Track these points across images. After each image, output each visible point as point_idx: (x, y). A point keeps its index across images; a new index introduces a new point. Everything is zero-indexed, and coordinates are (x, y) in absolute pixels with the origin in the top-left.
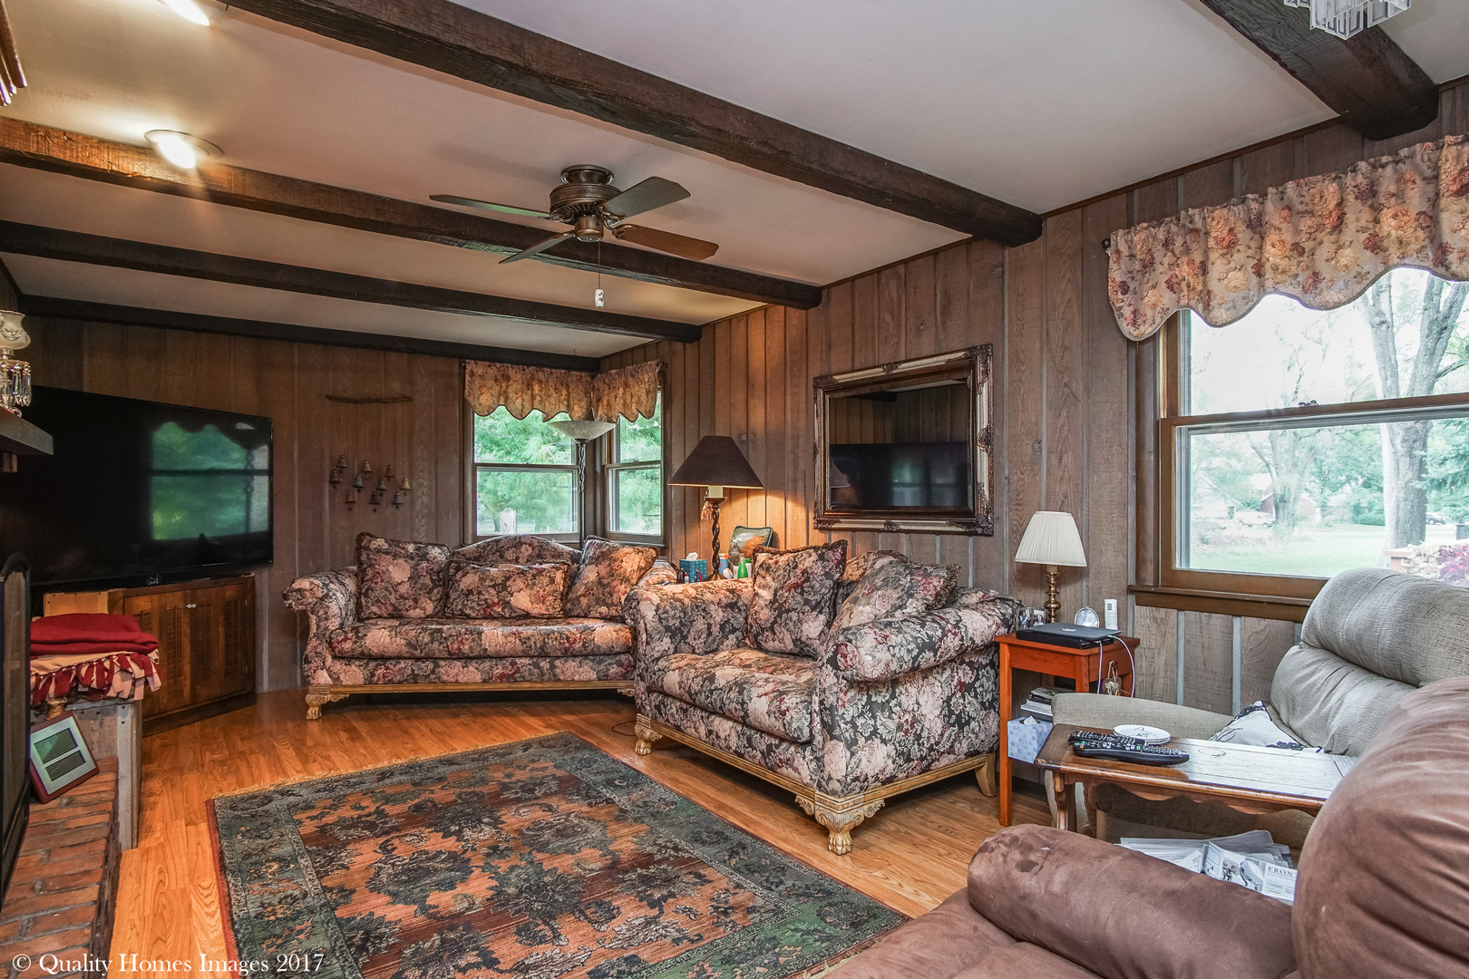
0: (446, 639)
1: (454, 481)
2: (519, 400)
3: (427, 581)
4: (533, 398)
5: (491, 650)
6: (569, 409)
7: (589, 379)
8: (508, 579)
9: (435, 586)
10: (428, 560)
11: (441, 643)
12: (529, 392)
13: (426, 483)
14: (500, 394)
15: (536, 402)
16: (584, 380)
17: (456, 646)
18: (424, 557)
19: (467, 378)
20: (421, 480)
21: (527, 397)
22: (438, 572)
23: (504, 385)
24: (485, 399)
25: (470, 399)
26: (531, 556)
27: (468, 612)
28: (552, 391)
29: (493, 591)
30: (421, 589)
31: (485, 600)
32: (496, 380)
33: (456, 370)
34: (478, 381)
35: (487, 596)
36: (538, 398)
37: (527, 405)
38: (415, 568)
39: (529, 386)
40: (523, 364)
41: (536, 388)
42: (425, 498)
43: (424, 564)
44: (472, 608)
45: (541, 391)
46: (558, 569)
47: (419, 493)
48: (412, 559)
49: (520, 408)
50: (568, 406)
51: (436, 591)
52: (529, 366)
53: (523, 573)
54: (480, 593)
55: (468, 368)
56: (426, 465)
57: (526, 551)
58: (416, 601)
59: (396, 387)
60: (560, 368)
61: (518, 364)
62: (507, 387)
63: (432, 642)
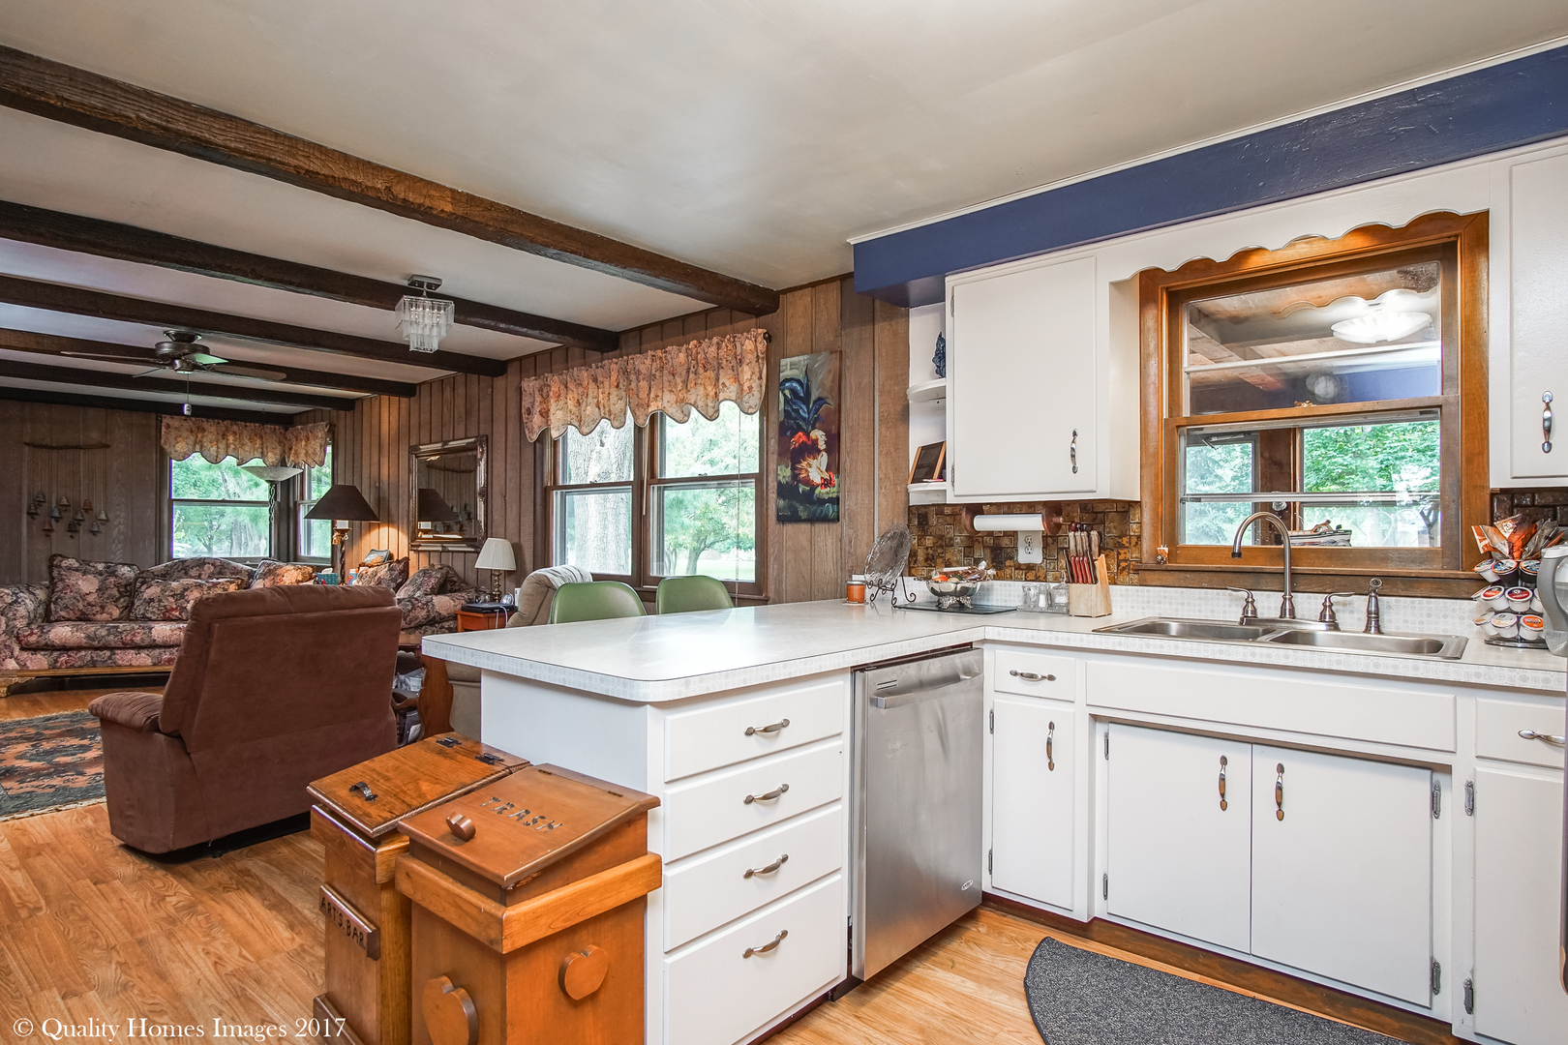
0: (121, 633)
1: (150, 513)
2: (214, 448)
3: (115, 592)
4: (228, 446)
5: (159, 640)
6: (263, 456)
7: (282, 431)
8: (186, 590)
9: (122, 596)
10: (116, 576)
11: (116, 636)
12: (224, 441)
13: (123, 514)
14: (195, 443)
15: (230, 450)
16: (278, 432)
17: (128, 638)
18: (113, 574)
19: (163, 429)
20: (118, 513)
21: (222, 446)
22: (126, 586)
23: (200, 435)
24: (181, 447)
25: (166, 447)
26: (212, 573)
27: (149, 615)
28: (246, 440)
29: (171, 600)
30: (108, 599)
31: (165, 606)
32: (191, 432)
33: (153, 422)
34: (173, 433)
35: (166, 603)
36: (232, 447)
37: (222, 451)
38: (103, 582)
39: (224, 436)
40: (219, 418)
41: (231, 439)
42: (122, 527)
43: (112, 579)
44: (153, 612)
45: (235, 440)
46: (231, 583)
47: (116, 523)
48: (101, 575)
49: (215, 454)
50: (262, 453)
51: (122, 600)
52: (224, 419)
53: (200, 585)
54: (160, 601)
55: (165, 421)
56: (123, 500)
57: (208, 569)
58: (102, 607)
59: (95, 436)
60: (255, 422)
61: (213, 418)
62: (203, 437)
63: (108, 635)
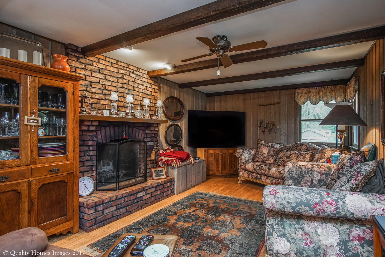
0: (262, 169)
1: (293, 125)
2: (315, 99)
3: (273, 153)
4: (320, 97)
5: (271, 175)
6: (335, 99)
7: (344, 87)
8: (291, 155)
9: (274, 155)
10: (274, 148)
12: (319, 95)
13: (284, 126)
14: (308, 98)
15: (321, 98)
16: (342, 88)
17: (264, 172)
18: (273, 147)
19: (296, 94)
20: (283, 125)
21: (318, 97)
22: (277, 151)
23: (309, 94)
24: (302, 100)
25: (297, 101)
26: (305, 149)
27: (279, 163)
28: (328, 94)
29: (286, 158)
30: (270, 156)
31: (284, 161)
32: (306, 93)
33: (294, 92)
34: (300, 95)
35: (284, 160)
36: (321, 97)
37: (318, 99)
38: (269, 149)
39: (319, 93)
40: (316, 87)
41: (321, 94)
42: (284, 130)
43: (272, 149)
45: (323, 94)
46: (307, 154)
47: (282, 129)
48: (269, 147)
49: (315, 101)
50: (335, 98)
51: (274, 156)
52: (318, 87)
53: (296, 154)
54: (282, 158)
55: (296, 91)
56: (284, 121)
57: (304, 147)
58: (268, 158)
59: (276, 100)
60: (332, 85)
61: (314, 87)
62: (310, 95)
63: (259, 169)
